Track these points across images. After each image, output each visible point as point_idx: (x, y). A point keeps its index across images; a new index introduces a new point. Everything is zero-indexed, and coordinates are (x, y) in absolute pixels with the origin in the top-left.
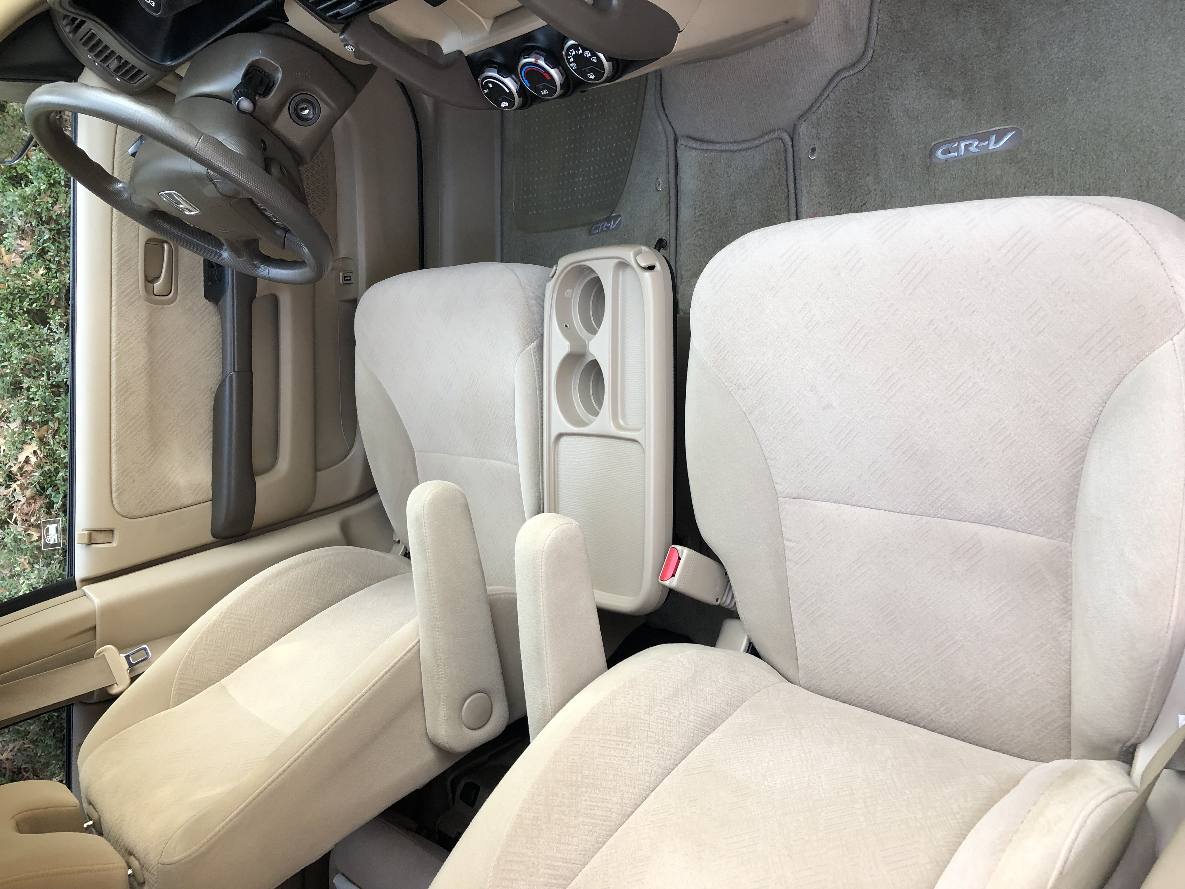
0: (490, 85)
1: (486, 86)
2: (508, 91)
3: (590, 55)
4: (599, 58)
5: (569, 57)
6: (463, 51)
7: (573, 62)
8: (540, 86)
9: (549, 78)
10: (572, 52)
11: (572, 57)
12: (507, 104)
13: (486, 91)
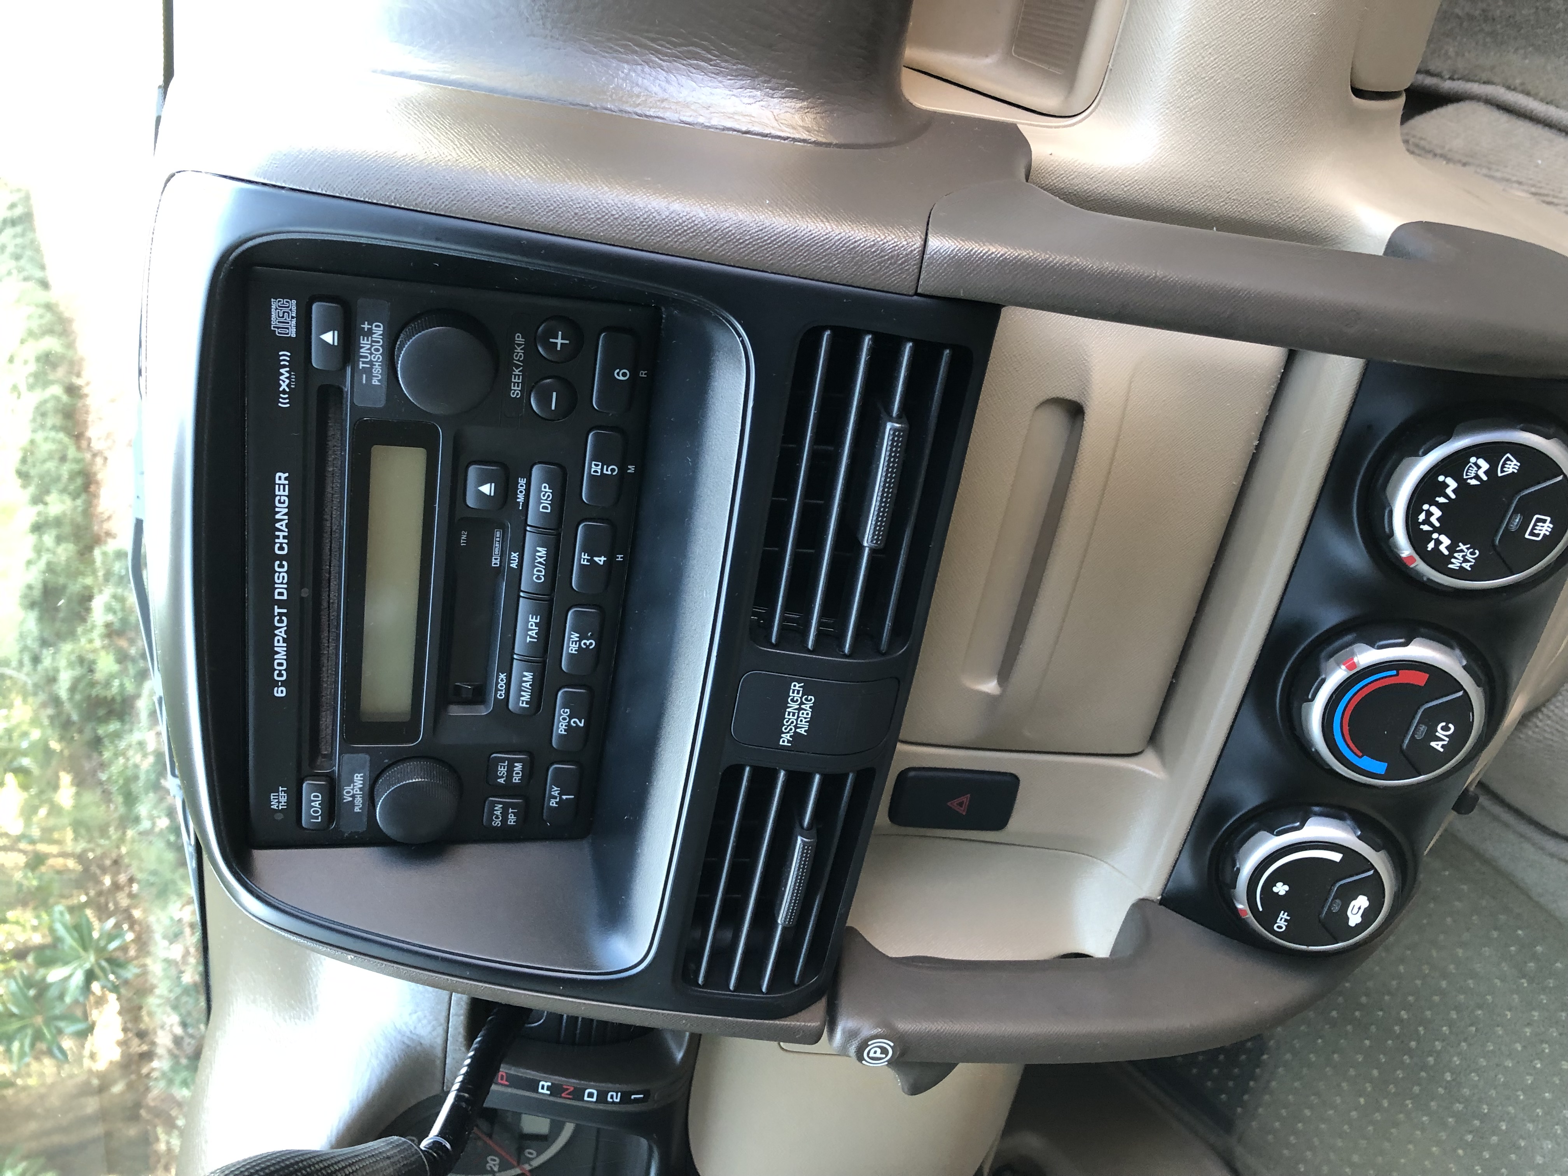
0: (1281, 889)
1: (1273, 903)
2: (1337, 857)
3: (1485, 465)
4: (1520, 451)
5: (1431, 546)
6: (1142, 895)
7: (1452, 549)
8: (1416, 729)
9: (1420, 679)
10: (1429, 514)
11: (1439, 531)
12: (1362, 902)
13: (1282, 921)
